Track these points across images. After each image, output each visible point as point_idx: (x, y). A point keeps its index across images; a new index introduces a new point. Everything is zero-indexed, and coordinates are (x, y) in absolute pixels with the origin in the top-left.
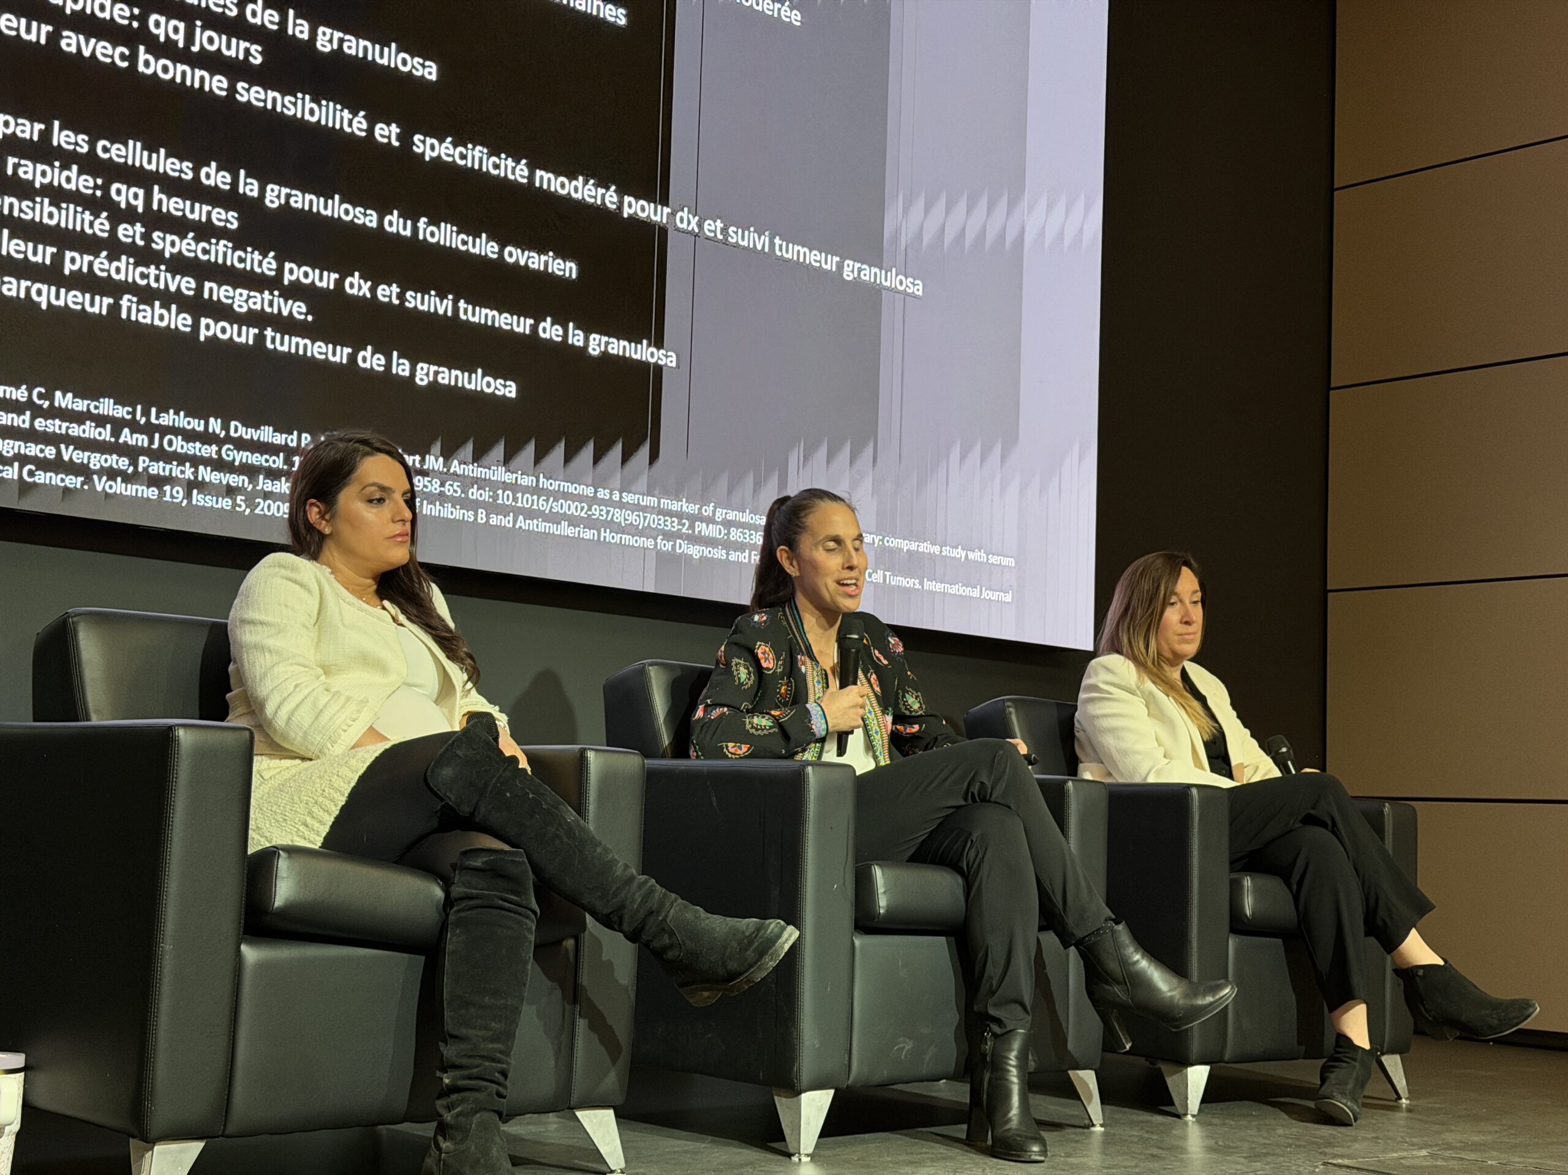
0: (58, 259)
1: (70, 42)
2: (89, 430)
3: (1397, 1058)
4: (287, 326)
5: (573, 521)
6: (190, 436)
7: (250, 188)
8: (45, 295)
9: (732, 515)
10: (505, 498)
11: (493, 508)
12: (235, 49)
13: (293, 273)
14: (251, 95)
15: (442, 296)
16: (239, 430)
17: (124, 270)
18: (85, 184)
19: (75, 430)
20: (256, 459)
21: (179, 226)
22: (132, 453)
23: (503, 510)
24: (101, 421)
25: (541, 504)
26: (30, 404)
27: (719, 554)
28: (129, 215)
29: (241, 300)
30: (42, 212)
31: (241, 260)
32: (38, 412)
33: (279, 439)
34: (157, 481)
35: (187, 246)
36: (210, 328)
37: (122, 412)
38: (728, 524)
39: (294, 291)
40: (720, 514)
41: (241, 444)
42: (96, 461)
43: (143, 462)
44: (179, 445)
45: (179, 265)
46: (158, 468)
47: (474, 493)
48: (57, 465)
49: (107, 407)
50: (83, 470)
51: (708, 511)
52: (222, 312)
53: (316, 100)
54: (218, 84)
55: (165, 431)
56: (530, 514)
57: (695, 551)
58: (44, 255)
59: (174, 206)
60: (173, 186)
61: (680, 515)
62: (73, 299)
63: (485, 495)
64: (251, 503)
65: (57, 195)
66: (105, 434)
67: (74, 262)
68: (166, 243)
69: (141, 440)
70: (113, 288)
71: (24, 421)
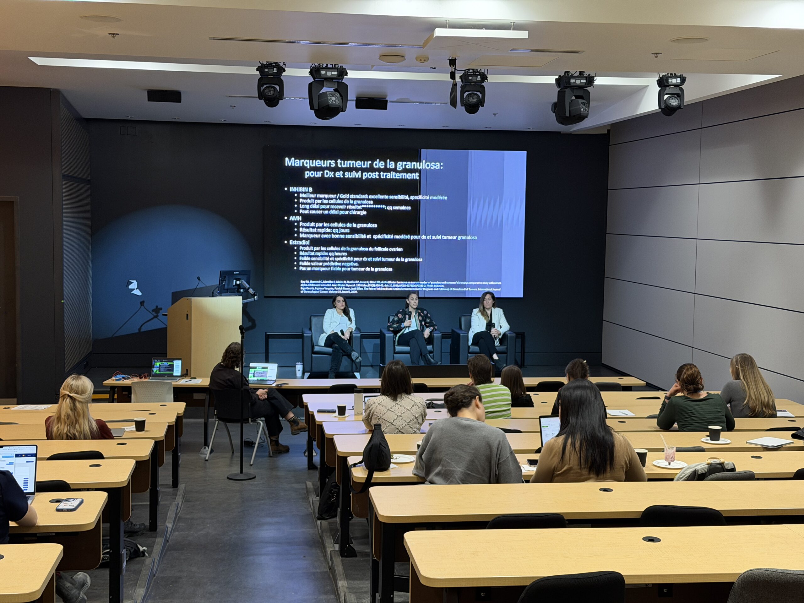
1: (323, 236)
4: (355, 267)
5: (403, 287)
8: (321, 269)
9: (434, 283)
10: (391, 286)
12: (346, 231)
13: (355, 259)
14: (348, 236)
15: (379, 258)
16: (348, 282)
19: (326, 285)
22: (334, 287)
25: (398, 286)
28: (332, 257)
29: (348, 264)
30: (321, 259)
32: (321, 284)
33: (354, 282)
34: (337, 290)
35: (340, 259)
36: (343, 269)
37: (332, 282)
39: (356, 262)
44: (339, 285)
45: (339, 262)
47: (386, 286)
48: (324, 290)
50: (328, 290)
51: (429, 283)
52: (345, 267)
53: (358, 234)
54: (343, 236)
56: (395, 287)
57: (427, 289)
59: (338, 254)
61: (424, 284)
62: (325, 269)
64: (351, 291)
66: (330, 285)
67: (325, 264)
68: (337, 259)
70: (330, 266)
71: (319, 285)
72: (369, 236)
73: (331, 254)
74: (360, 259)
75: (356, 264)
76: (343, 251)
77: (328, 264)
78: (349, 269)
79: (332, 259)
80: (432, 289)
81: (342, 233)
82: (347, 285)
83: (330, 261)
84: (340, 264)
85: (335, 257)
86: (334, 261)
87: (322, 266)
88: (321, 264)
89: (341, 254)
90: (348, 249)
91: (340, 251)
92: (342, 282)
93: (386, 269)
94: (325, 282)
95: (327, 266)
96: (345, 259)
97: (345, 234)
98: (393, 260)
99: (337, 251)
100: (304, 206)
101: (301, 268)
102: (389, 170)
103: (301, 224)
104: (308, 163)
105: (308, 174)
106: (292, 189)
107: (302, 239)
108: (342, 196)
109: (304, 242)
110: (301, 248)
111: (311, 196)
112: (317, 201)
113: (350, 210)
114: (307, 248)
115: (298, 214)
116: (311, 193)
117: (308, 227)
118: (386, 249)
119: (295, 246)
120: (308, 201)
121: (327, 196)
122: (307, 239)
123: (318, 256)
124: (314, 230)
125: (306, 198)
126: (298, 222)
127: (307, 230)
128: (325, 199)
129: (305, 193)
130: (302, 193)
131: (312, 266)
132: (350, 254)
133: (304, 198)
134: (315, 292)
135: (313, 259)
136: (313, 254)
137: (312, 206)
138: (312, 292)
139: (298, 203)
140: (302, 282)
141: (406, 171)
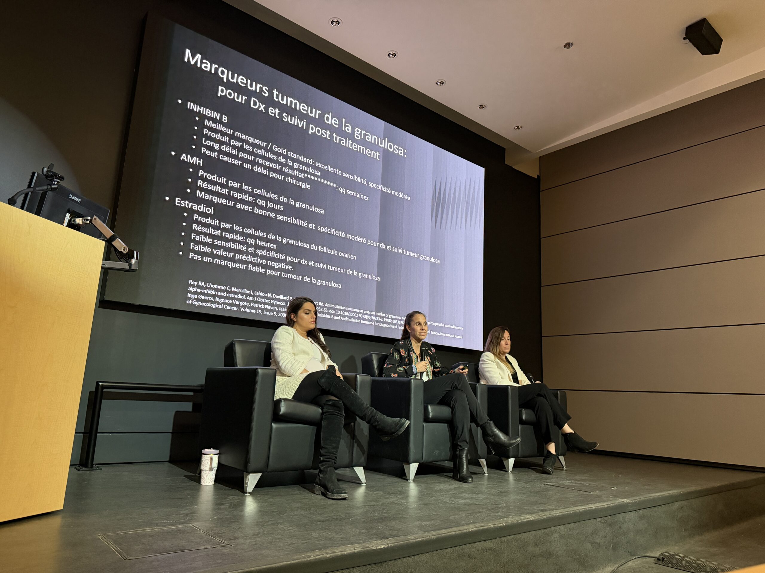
0: (234, 256)
1: (238, 206)
2: (240, 296)
3: (563, 457)
4: (287, 271)
5: (355, 318)
6: (263, 298)
7: (280, 239)
8: (231, 265)
9: (393, 317)
10: (338, 312)
11: (335, 315)
12: (277, 207)
13: (289, 259)
14: (281, 218)
15: (324, 264)
16: (275, 296)
17: (249, 258)
18: (240, 238)
19: (237, 296)
20: (279, 303)
21: (263, 248)
22: (250, 302)
23: (338, 315)
24: (243, 294)
25: (347, 314)
26: (226, 290)
27: (390, 326)
28: (251, 246)
29: (276, 265)
30: (231, 245)
31: (277, 256)
32: (228, 292)
33: (284, 298)
34: (256, 309)
35: (264, 253)
36: (269, 272)
37: (247, 292)
38: (392, 319)
39: (290, 263)
40: (390, 316)
41: (275, 299)
42: (241, 304)
43: (252, 304)
44: (261, 300)
45: (262, 257)
46: (256, 305)
47: (331, 311)
48: (232, 305)
49: (244, 291)
50: (238, 306)
51: (387, 316)
52: (272, 268)
53: (295, 219)
54: (273, 215)
55: (258, 296)
56: (344, 316)
57: (384, 325)
58: (231, 255)
59: (262, 243)
60: (261, 239)
61: (380, 317)
62: (237, 265)
63: (333, 312)
64: (277, 314)
65: (235, 241)
66: (244, 297)
67: (238, 257)
68: (260, 252)
69: (252, 298)
70: (247, 263)
71: (224, 294)
72: (312, 226)
73: (250, 241)
74: (296, 260)
75: (290, 268)
76: (271, 241)
77: (244, 257)
78: (277, 274)
79: (251, 250)
81: (272, 210)
82: (273, 302)
83: (247, 253)
84: (264, 262)
85: (257, 247)
86: (255, 255)
87: (233, 260)
89: (267, 245)
91: (266, 240)
92: (265, 295)
93: (332, 284)
96: (272, 254)
97: (277, 212)
98: (343, 271)
100: (209, 143)
101: (191, 255)
102: (344, 135)
103: (201, 172)
105: (222, 91)
106: (191, 106)
107: (200, 201)
108: (275, 149)
109: (202, 208)
110: (196, 216)
111: (224, 129)
112: (233, 142)
113: (286, 175)
114: (208, 221)
115: (196, 153)
116: (224, 125)
117: (214, 183)
119: (185, 209)
120: (218, 136)
121: (251, 140)
122: (209, 203)
123: (227, 240)
124: (225, 191)
125: (216, 131)
126: (197, 168)
127: (210, 187)
128: (248, 143)
129: (214, 120)
130: (210, 119)
131: (212, 255)
132: (281, 248)
133: (211, 129)
134: (214, 306)
137: (225, 148)
138: (210, 305)
139: (201, 135)
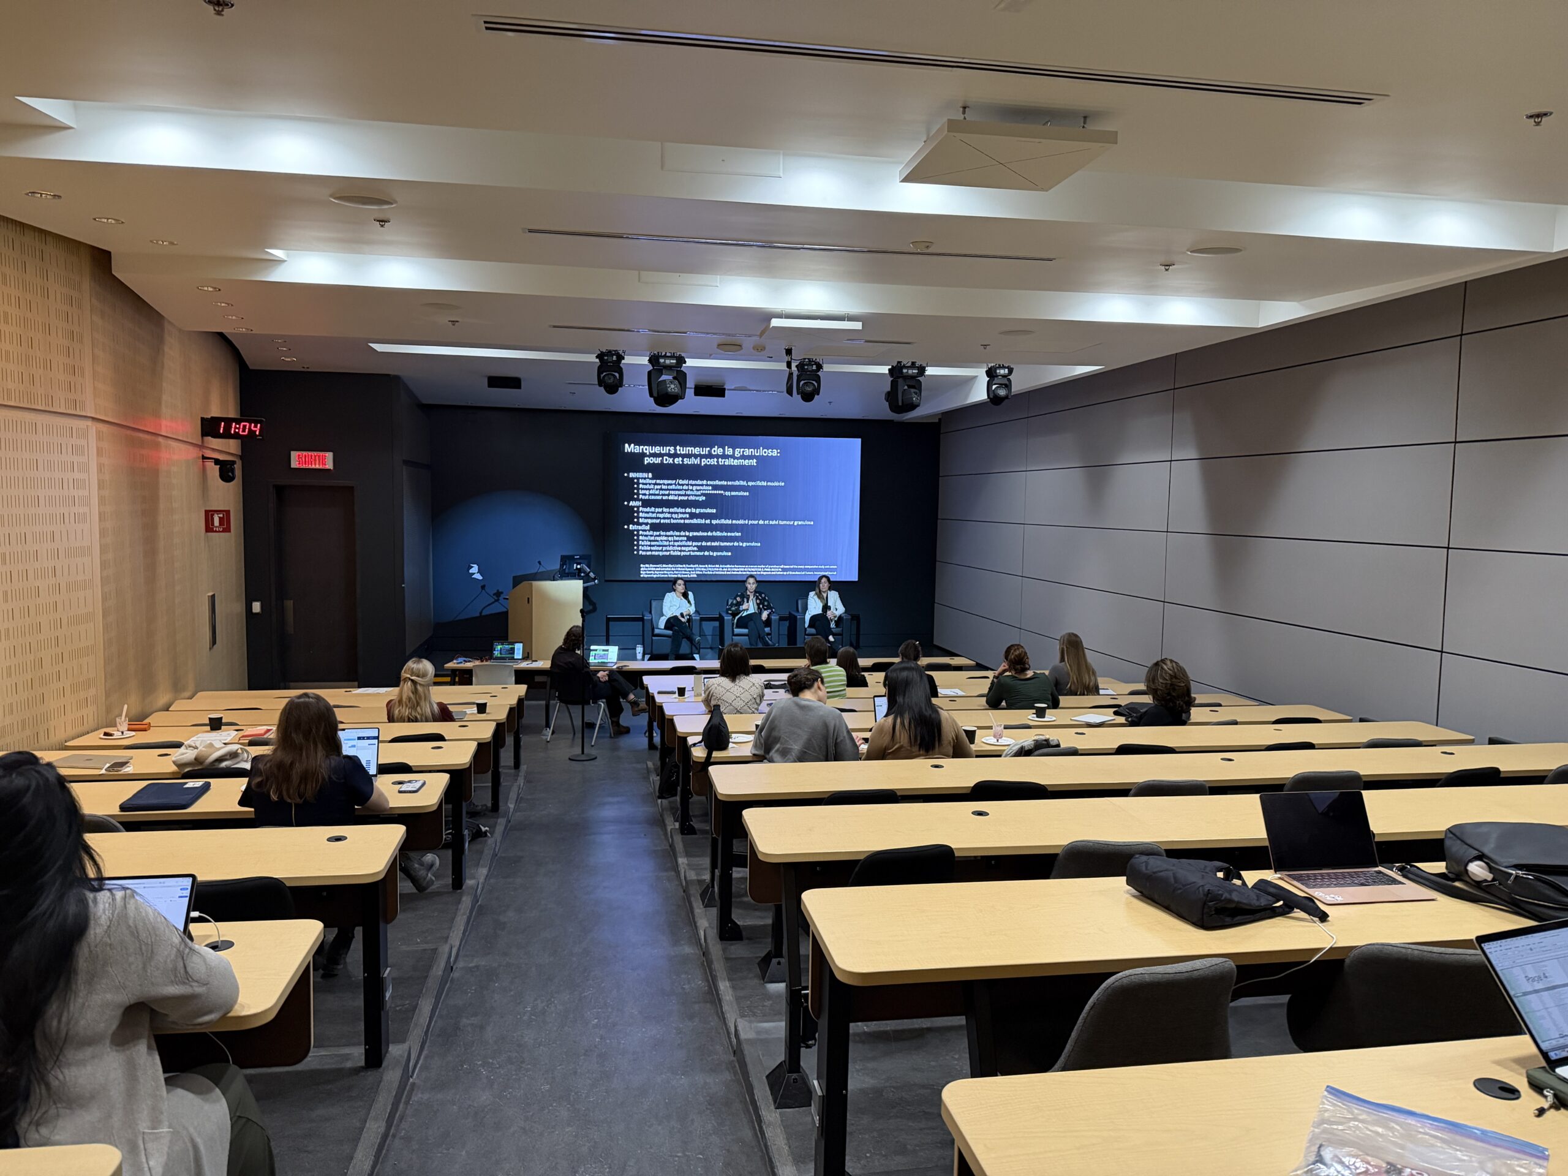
1: (662, 521)
8: (661, 554)
10: (729, 569)
12: (684, 516)
13: (694, 544)
14: (687, 521)
16: (687, 566)
17: (671, 548)
18: (665, 538)
25: (736, 570)
29: (687, 549)
30: (661, 543)
35: (679, 543)
36: (683, 554)
45: (678, 546)
52: (684, 551)
54: (682, 521)
57: (765, 573)
59: (677, 539)
65: (662, 540)
67: (664, 548)
68: (676, 544)
70: (670, 551)
71: (659, 569)
72: (708, 521)
73: (670, 539)
74: (699, 544)
75: (695, 549)
76: (683, 536)
77: (668, 548)
78: (688, 553)
79: (671, 543)
80: (770, 573)
81: (681, 519)
82: (686, 569)
83: (669, 546)
84: (679, 548)
85: (674, 541)
86: (674, 546)
87: (662, 551)
88: (660, 548)
89: (681, 538)
90: (687, 534)
91: (680, 536)
92: (682, 566)
93: (725, 553)
94: (664, 566)
95: (666, 551)
96: (684, 543)
97: (684, 519)
98: (732, 544)
99: (677, 536)
100: (643, 492)
101: (640, 552)
102: (727, 457)
103: (641, 509)
104: (647, 449)
105: (647, 461)
106: (632, 475)
107: (641, 524)
108: (681, 482)
109: (643, 527)
110: (641, 532)
111: (650, 481)
112: (656, 487)
113: (689, 495)
114: (647, 533)
115: (638, 499)
116: (650, 479)
117: (648, 513)
118: (725, 534)
119: (635, 530)
120: (648, 487)
121: (666, 482)
122: (646, 524)
123: (657, 541)
124: (654, 515)
125: (646, 484)
126: (638, 507)
127: (646, 515)
128: (664, 484)
129: (645, 479)
130: (642, 478)
131: (651, 551)
132: (689, 539)
133: (643, 484)
134: (655, 576)
135: (653, 543)
136: (652, 538)
137: (651, 492)
138: (652, 576)
139: (638, 489)
140: (642, 565)
141: (743, 457)
